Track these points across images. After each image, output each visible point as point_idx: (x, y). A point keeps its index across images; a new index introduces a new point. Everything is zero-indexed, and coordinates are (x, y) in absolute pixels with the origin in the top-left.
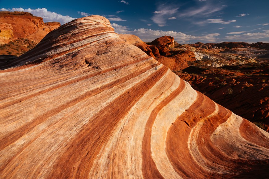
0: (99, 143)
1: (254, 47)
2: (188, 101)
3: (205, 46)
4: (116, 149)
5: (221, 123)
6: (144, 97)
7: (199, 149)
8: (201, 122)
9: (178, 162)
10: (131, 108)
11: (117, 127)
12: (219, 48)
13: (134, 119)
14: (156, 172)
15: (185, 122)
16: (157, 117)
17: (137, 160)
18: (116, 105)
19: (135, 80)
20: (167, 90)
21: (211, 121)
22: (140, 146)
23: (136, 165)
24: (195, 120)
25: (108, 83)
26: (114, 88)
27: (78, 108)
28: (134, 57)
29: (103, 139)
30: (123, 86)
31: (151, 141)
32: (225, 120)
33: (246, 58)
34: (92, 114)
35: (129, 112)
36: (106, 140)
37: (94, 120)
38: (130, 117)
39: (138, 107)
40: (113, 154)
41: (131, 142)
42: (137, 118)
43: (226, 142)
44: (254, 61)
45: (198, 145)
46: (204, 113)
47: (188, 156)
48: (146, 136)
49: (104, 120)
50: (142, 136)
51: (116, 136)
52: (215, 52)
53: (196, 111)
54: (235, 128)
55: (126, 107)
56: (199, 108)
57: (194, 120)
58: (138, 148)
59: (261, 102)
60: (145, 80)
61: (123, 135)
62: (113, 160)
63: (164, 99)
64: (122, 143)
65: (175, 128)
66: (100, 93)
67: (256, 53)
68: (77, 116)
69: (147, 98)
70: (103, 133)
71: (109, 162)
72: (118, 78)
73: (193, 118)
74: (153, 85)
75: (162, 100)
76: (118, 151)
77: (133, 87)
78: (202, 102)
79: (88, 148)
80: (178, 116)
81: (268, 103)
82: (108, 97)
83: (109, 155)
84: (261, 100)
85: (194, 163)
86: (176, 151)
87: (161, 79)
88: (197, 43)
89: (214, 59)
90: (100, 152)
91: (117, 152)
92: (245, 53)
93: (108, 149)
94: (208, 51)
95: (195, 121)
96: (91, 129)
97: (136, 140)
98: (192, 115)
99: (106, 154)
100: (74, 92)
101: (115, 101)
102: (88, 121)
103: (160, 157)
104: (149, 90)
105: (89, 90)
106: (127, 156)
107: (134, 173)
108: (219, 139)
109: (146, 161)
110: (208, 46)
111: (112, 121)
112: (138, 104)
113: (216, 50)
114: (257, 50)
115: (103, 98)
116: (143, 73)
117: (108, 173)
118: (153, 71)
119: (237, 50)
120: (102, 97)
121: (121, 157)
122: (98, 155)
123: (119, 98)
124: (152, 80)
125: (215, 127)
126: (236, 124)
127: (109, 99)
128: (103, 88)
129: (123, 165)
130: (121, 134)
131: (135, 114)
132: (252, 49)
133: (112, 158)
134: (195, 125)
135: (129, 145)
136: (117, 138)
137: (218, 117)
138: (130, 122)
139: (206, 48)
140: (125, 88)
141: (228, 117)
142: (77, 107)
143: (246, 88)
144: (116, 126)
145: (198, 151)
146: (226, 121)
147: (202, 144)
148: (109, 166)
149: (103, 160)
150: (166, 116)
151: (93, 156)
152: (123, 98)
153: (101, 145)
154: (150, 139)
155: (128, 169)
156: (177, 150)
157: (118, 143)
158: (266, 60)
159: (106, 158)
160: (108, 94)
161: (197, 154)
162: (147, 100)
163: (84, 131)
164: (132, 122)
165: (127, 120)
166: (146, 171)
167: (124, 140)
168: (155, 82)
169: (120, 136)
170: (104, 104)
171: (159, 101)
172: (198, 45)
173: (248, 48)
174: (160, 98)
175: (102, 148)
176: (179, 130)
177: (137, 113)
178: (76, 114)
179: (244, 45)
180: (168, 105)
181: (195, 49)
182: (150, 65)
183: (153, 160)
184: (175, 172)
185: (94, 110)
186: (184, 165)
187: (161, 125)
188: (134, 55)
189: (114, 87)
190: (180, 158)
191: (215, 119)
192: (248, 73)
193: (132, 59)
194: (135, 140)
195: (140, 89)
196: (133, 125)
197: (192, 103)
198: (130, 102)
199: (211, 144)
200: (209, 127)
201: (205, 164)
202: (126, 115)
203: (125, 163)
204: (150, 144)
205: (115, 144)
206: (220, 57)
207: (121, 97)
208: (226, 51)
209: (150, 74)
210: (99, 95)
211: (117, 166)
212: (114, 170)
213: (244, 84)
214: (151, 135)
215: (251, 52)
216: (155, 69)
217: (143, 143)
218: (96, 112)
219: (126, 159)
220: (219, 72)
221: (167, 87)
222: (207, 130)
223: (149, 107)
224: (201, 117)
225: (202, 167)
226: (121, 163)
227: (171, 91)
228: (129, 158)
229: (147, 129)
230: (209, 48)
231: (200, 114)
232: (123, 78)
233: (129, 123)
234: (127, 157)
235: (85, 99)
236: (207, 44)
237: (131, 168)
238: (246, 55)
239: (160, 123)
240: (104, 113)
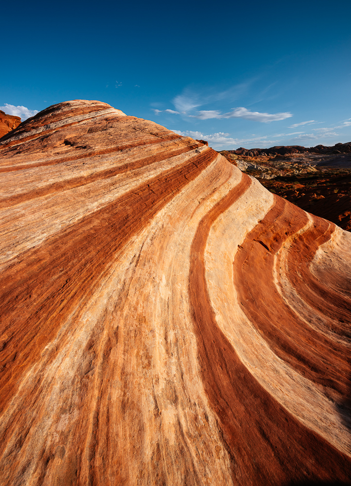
0: (62, 301)
1: (312, 152)
2: (261, 206)
3: (250, 153)
4: (119, 313)
5: (322, 242)
6: (182, 194)
7: (299, 293)
8: (287, 243)
9: (275, 330)
10: (155, 212)
11: (122, 253)
12: (268, 155)
13: (164, 236)
14: (242, 375)
15: (261, 243)
16: (210, 234)
17: (181, 341)
18: (122, 208)
19: (160, 166)
20: (222, 184)
21: (305, 239)
22: (184, 298)
23: (182, 359)
24: (278, 239)
25: (106, 168)
26: (119, 177)
27: (23, 212)
28: (156, 135)
29: (77, 287)
30: (136, 175)
31: (207, 282)
32: (327, 238)
33: (304, 166)
34: (57, 226)
35: (153, 222)
36: (87, 288)
37: (61, 238)
38: (154, 231)
39: (170, 214)
40: (105, 332)
41: (160, 288)
42: (171, 233)
43: (342, 277)
44: (315, 170)
45: (294, 285)
46: (291, 226)
47: (286, 311)
48: (195, 271)
49: (89, 238)
50: (186, 272)
51: (118, 276)
52: (262, 160)
53: (277, 222)
54: (346, 251)
55: (144, 211)
56: (281, 218)
57: (276, 239)
58: (181, 302)
59: (340, 219)
60: (180, 167)
61: (139, 271)
62: (106, 355)
63: (219, 200)
64: (137, 293)
65: (244, 255)
66: (85, 184)
67: (315, 159)
68: (11, 230)
69: (188, 196)
70: (80, 271)
71: (90, 367)
72: (126, 162)
73: (274, 235)
74: (195, 174)
75: (215, 203)
76: (126, 320)
77: (158, 177)
78: (283, 208)
79: (13, 322)
80: (247, 231)
81: (350, 219)
82: (104, 191)
83: (92, 336)
84: (340, 216)
85: (303, 325)
86: (260, 301)
87: (209, 167)
88: (239, 149)
89: (263, 169)
90: (58, 334)
91: (121, 325)
92: (301, 160)
93: (90, 317)
94: (254, 159)
95: (277, 241)
96: (48, 259)
97: (173, 284)
98: (272, 230)
99: (82, 336)
100: (21, 182)
101: (120, 200)
102: (41, 241)
103: (233, 321)
104: (191, 183)
105: (61, 180)
106: (152, 331)
107: (178, 394)
108: (325, 272)
109: (206, 341)
110: (253, 152)
111: (109, 239)
112: (171, 207)
113: (265, 158)
114: (317, 156)
115: (92, 194)
116: (175, 156)
117: (78, 424)
118: (193, 154)
119: (292, 157)
120: (89, 192)
121: (133, 339)
122: (49, 347)
123: (129, 195)
124: (193, 167)
125: (313, 250)
126: (345, 244)
127: (106, 196)
128: (92, 178)
129: (140, 369)
130: (134, 271)
131: (164, 226)
132: (310, 155)
133: (101, 347)
134: (278, 248)
135: (156, 296)
136: (122, 280)
137: (315, 232)
138: (156, 242)
139: (251, 156)
140: (141, 178)
141: (332, 232)
142: (18, 210)
143: (315, 200)
144: (120, 251)
145: (299, 296)
146: (330, 239)
147: (299, 282)
148: (86, 386)
149: (67, 360)
150: (226, 231)
151: (26, 350)
152: (137, 196)
153: (67, 307)
154: (204, 279)
155: (157, 381)
156: (260, 299)
157: (124, 294)
158: (329, 167)
159: (80, 353)
160: (105, 187)
161: (300, 304)
162: (187, 200)
163: (23, 265)
164: (160, 242)
165: (149, 239)
166: (213, 374)
167: (143, 286)
168: (200, 170)
169: (131, 276)
170: (94, 206)
171: (209, 205)
172: (241, 151)
173: (305, 154)
174: (213, 198)
175: (70, 317)
176: (253, 258)
177: (170, 225)
178: (12, 225)
179: (300, 149)
180: (227, 211)
181: (237, 157)
182: (186, 147)
183: (223, 336)
184: (279, 359)
185: (65, 218)
186: (289, 335)
187: (219, 249)
188: (156, 131)
189: (117, 175)
190: (272, 317)
191: (311, 235)
192: (309, 184)
193: (153, 138)
194: (171, 284)
195: (171, 180)
196: (162, 248)
197: (267, 209)
198: (153, 203)
199: (315, 281)
200: (302, 251)
201: (327, 326)
202: (145, 226)
203: (148, 357)
204: (206, 291)
205: (116, 298)
206: (270, 166)
207: (133, 193)
208: (278, 158)
209: (187, 158)
210: (82, 189)
211: (117, 377)
212: (105, 401)
213: (312, 195)
214: (204, 269)
215: (310, 159)
216: (197, 151)
217: (189, 289)
218: (71, 222)
219: (148, 342)
220: (271, 185)
221: (222, 180)
222: (300, 256)
223: (193, 213)
224: (286, 233)
225: (325, 334)
226: (134, 361)
227: (229, 187)
228: (159, 339)
229: (194, 256)
230: (254, 155)
231: (285, 228)
232: (136, 162)
233: (152, 244)
234: (154, 336)
235: (46, 196)
236: (252, 150)
237: (168, 373)
238: (303, 162)
239: (218, 246)
240: (90, 222)
